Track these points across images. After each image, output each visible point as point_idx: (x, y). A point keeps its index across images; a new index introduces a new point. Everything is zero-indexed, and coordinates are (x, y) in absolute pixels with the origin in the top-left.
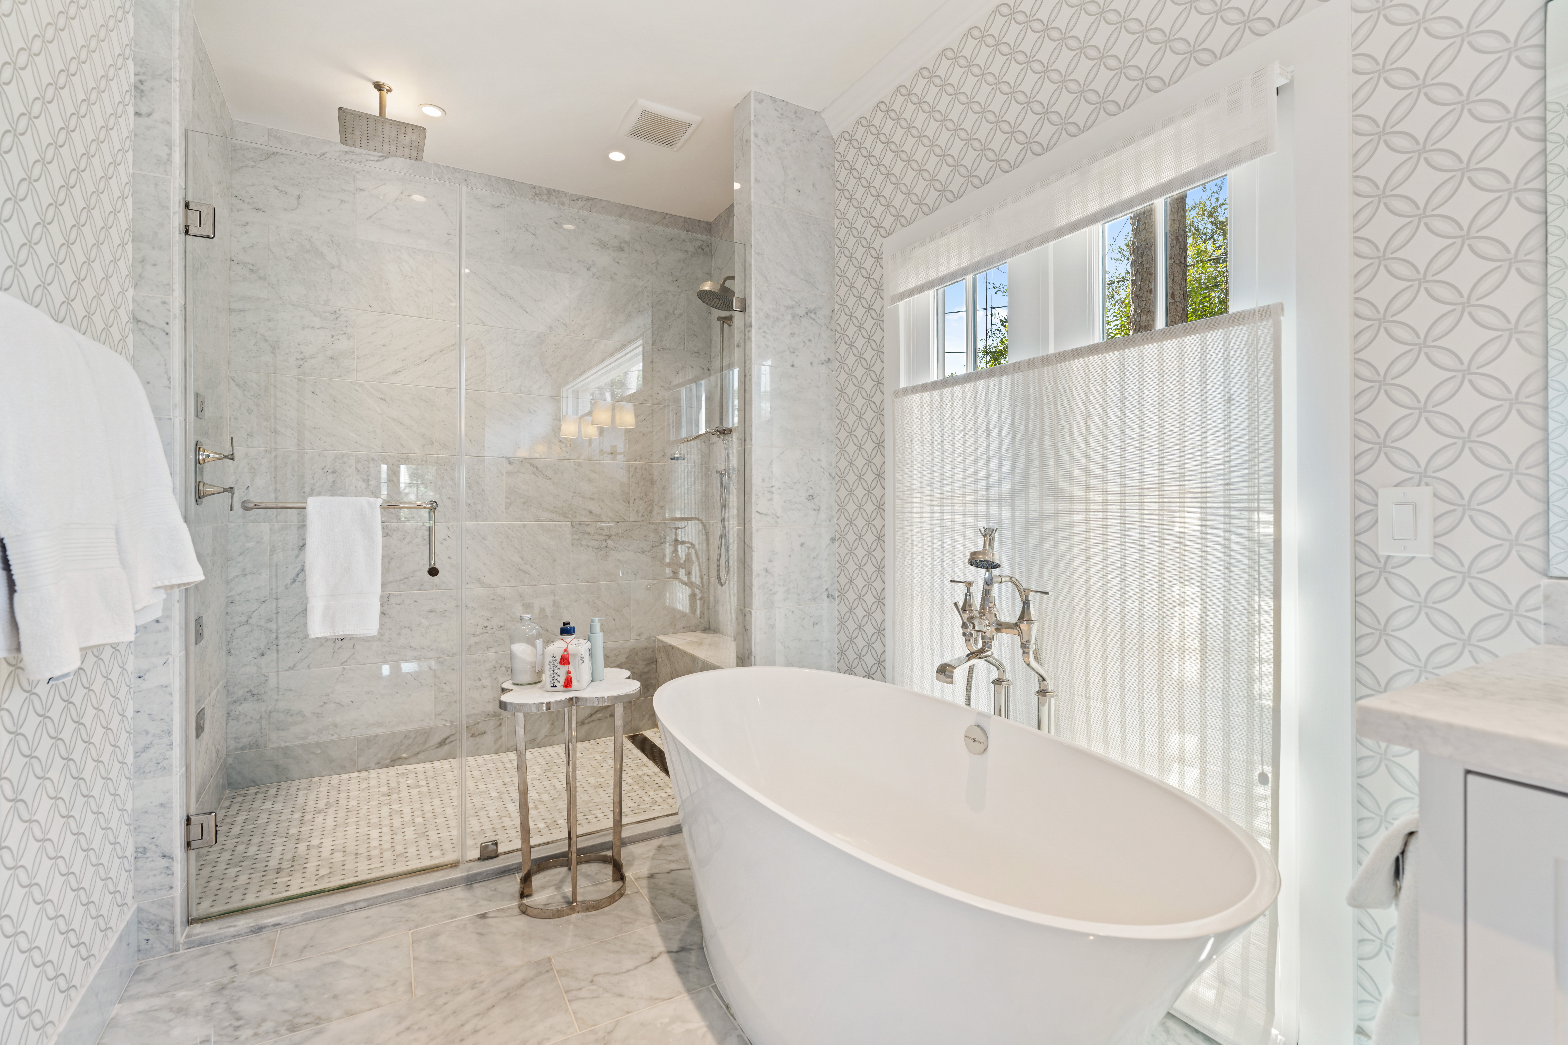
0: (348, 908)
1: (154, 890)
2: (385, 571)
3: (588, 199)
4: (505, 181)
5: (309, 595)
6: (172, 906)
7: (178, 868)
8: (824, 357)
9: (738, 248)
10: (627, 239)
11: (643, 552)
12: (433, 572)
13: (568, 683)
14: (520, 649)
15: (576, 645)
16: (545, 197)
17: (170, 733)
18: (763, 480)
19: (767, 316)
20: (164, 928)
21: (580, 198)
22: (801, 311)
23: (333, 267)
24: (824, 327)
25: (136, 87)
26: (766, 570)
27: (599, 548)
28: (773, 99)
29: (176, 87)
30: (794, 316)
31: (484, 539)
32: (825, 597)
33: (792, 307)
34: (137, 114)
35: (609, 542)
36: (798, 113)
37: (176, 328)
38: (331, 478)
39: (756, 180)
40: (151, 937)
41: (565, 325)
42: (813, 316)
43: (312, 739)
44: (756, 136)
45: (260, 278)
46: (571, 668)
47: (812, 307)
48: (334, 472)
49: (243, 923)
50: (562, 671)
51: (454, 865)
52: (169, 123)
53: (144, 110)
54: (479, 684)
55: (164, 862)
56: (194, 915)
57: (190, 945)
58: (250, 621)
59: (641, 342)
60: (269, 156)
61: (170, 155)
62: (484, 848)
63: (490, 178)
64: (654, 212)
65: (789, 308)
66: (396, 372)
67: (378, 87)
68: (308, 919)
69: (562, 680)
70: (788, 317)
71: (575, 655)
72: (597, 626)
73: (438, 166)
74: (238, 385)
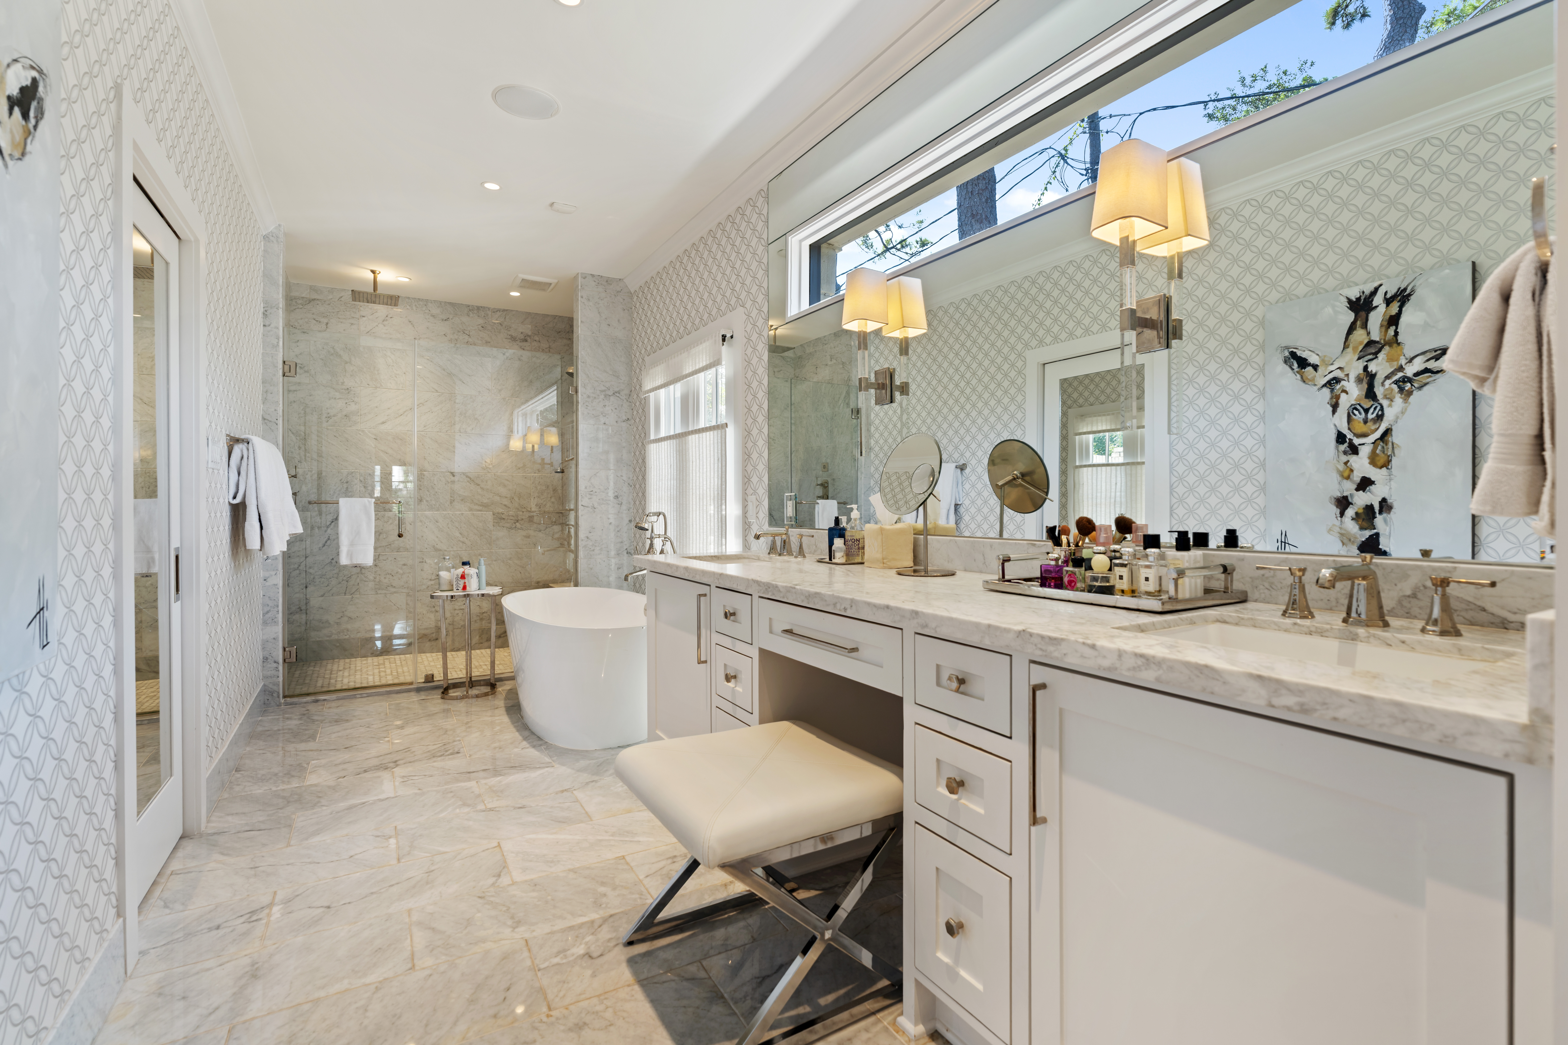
0: (358, 696)
1: (271, 677)
2: (377, 540)
3: (504, 310)
4: (450, 303)
5: (340, 544)
6: (279, 685)
7: (281, 668)
8: (624, 418)
9: (575, 358)
10: (530, 334)
11: (540, 531)
12: (400, 536)
13: (464, 588)
14: (444, 574)
15: (470, 571)
16: (475, 312)
17: (278, 606)
18: (586, 488)
19: (589, 397)
20: (275, 695)
21: (499, 310)
22: (610, 393)
23: (346, 363)
24: (625, 401)
25: (264, 314)
26: (588, 538)
27: (511, 528)
28: (593, 276)
29: (281, 311)
30: (606, 396)
31: (437, 522)
32: (625, 553)
33: (604, 391)
34: (264, 326)
35: (517, 524)
36: (609, 281)
37: (280, 422)
38: (345, 485)
39: (582, 322)
40: (270, 699)
41: (489, 390)
42: (618, 395)
43: (335, 637)
44: (582, 297)
45: (305, 372)
46: (466, 581)
47: (617, 390)
48: (347, 482)
49: (309, 699)
50: (462, 582)
51: (411, 683)
52: (277, 328)
53: (267, 323)
54: (433, 609)
55: (275, 665)
56: (287, 694)
57: (286, 704)
58: (300, 568)
59: (555, 387)
60: (311, 301)
61: (278, 343)
62: (427, 676)
63: (441, 302)
64: (548, 315)
65: (602, 391)
66: (383, 423)
67: (373, 272)
68: (338, 699)
69: (462, 586)
70: (602, 396)
71: (468, 575)
72: (482, 562)
73: (409, 298)
74: (293, 433)
